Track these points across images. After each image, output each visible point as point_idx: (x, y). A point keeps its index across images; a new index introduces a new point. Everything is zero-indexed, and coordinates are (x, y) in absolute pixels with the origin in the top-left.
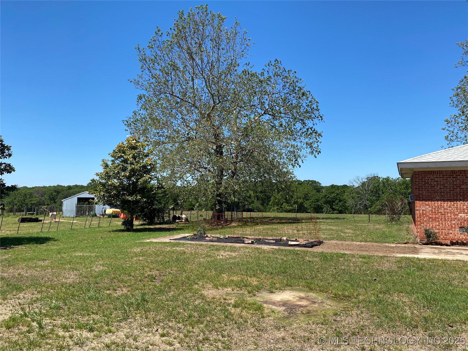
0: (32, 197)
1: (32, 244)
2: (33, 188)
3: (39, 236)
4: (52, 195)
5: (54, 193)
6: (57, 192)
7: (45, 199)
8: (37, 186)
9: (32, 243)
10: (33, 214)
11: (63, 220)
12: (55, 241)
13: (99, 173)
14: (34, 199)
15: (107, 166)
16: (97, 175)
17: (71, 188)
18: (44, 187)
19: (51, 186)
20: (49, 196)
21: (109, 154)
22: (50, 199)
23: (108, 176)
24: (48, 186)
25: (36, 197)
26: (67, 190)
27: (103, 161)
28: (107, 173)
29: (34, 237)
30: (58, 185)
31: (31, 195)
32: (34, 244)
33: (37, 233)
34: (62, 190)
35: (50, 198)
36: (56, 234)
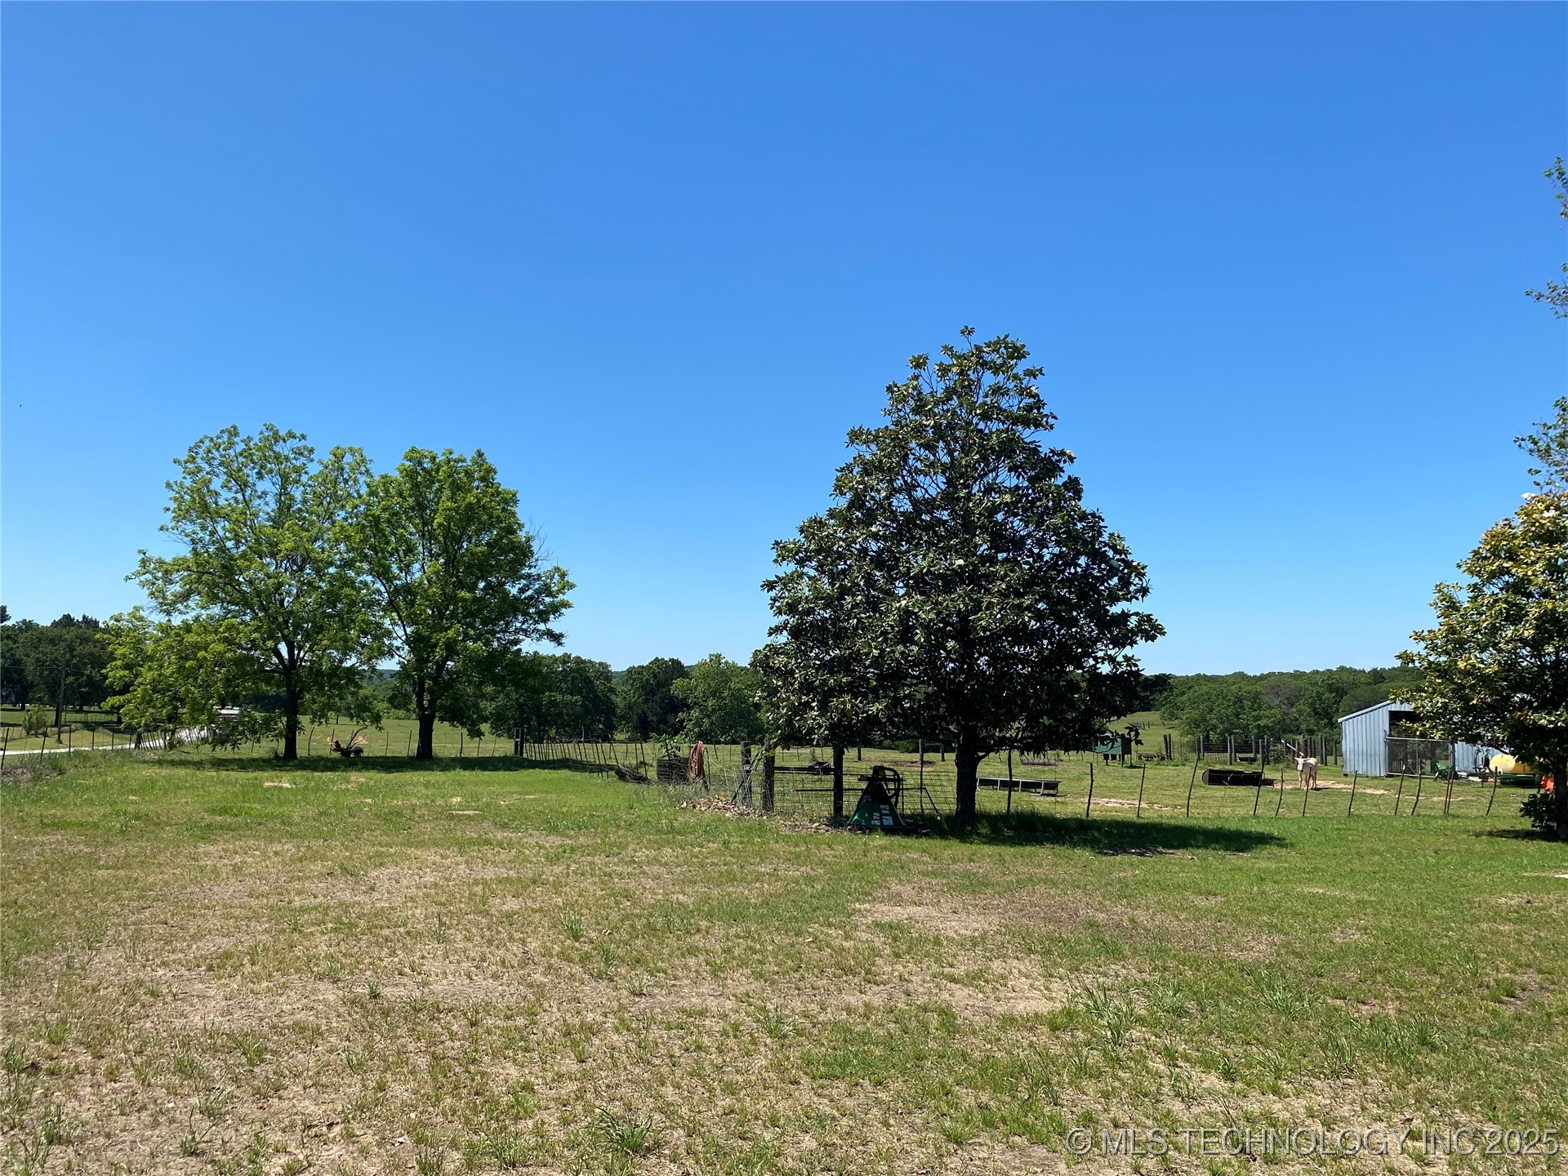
0: (1260, 708)
1: (1215, 849)
2: (1262, 677)
3: (1244, 829)
4: (1320, 700)
5: (1327, 695)
6: (1337, 690)
7: (1300, 712)
8: (1276, 671)
9: (1213, 846)
10: (1253, 760)
11: (1342, 786)
12: (1282, 846)
13: (1425, 633)
14: (1267, 713)
15: (1452, 606)
16: (1419, 637)
17: (1383, 678)
18: (1298, 675)
19: (1318, 672)
20: (1312, 704)
21: (1459, 566)
22: (1316, 713)
23: (1457, 643)
24: (1308, 671)
25: (1271, 708)
26: (1370, 684)
27: (1440, 591)
28: (1452, 630)
29: (1229, 830)
30: (1342, 669)
31: (1256, 697)
32: (1220, 849)
33: (1243, 818)
34: (1355, 685)
35: (1314, 710)
36: (1294, 828)
